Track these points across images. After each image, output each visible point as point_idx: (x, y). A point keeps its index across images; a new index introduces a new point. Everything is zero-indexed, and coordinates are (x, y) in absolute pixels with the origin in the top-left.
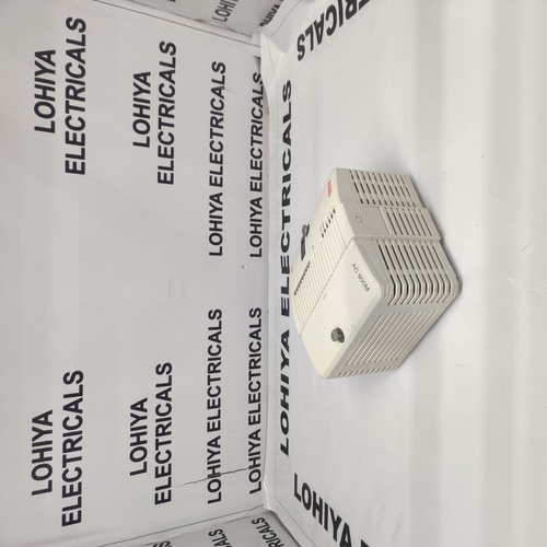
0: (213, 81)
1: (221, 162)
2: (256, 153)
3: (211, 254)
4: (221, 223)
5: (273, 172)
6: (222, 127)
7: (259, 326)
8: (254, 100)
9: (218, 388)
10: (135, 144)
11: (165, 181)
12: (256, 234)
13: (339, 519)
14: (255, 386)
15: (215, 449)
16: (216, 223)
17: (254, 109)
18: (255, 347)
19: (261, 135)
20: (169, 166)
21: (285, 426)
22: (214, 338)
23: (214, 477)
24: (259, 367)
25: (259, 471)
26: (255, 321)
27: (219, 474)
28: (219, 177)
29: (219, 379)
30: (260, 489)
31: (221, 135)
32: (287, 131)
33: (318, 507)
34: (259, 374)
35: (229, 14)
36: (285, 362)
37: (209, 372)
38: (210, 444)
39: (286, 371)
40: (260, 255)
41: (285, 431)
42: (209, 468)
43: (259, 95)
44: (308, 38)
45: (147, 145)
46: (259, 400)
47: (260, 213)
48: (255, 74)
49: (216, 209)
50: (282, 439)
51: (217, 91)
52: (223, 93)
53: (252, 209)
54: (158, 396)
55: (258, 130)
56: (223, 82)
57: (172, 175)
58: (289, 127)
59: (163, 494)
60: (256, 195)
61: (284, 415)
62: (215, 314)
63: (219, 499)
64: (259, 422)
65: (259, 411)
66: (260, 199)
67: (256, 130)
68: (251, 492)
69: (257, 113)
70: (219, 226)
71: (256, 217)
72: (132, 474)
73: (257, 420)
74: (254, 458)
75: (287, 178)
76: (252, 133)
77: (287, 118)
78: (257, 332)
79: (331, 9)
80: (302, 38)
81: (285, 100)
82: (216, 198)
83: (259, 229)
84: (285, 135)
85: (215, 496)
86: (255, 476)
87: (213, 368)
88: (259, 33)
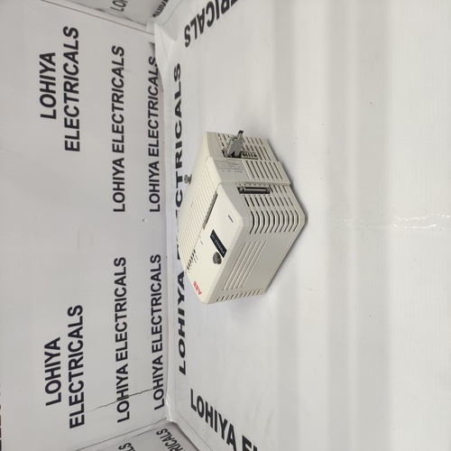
0: (113, 62)
1: (122, 132)
2: (153, 124)
3: (115, 210)
4: (123, 183)
5: (168, 140)
6: (122, 102)
7: (159, 269)
8: (150, 80)
9: (124, 323)
10: (42, 116)
11: (72, 149)
12: (154, 192)
13: (226, 421)
14: (156, 320)
15: (123, 376)
16: (118, 184)
17: (150, 87)
18: (156, 287)
19: (157, 109)
20: (75, 135)
21: (182, 351)
22: (120, 282)
23: (123, 399)
24: (160, 304)
25: (162, 391)
26: (156, 266)
27: (127, 396)
28: (120, 144)
29: (125, 316)
30: (163, 405)
31: (122, 109)
32: (178, 106)
33: (209, 414)
34: (160, 310)
35: (125, 5)
36: (182, 298)
37: (116, 311)
38: (118, 371)
39: (183, 305)
40: (158, 210)
41: (183, 355)
42: (118, 392)
43: (154, 76)
44: (193, 28)
45: (54, 117)
46: (161, 331)
47: (158, 174)
48: (150, 58)
49: (118, 172)
50: (180, 361)
51: (117, 71)
52: (122, 73)
53: (150, 171)
54: (71, 335)
55: (154, 104)
56: (122, 64)
57: (78, 143)
58: (180, 103)
59: (77, 419)
60: (154, 159)
61: (181, 342)
62: (120, 262)
63: (128, 418)
64: (161, 349)
65: (161, 340)
66: (158, 162)
67: (152, 105)
68: (156, 409)
69: (153, 91)
70: (121, 186)
71: (154, 178)
72: (47, 404)
73: (159, 348)
74: (158, 379)
75: (179, 145)
76: (149, 107)
77: (178, 95)
78: (157, 275)
79: (210, 5)
80: (188, 28)
81: (176, 80)
82: (118, 162)
83: (157, 188)
84: (176, 109)
85: (124, 415)
86: (158, 395)
87: (120, 307)
88: (152, 23)
